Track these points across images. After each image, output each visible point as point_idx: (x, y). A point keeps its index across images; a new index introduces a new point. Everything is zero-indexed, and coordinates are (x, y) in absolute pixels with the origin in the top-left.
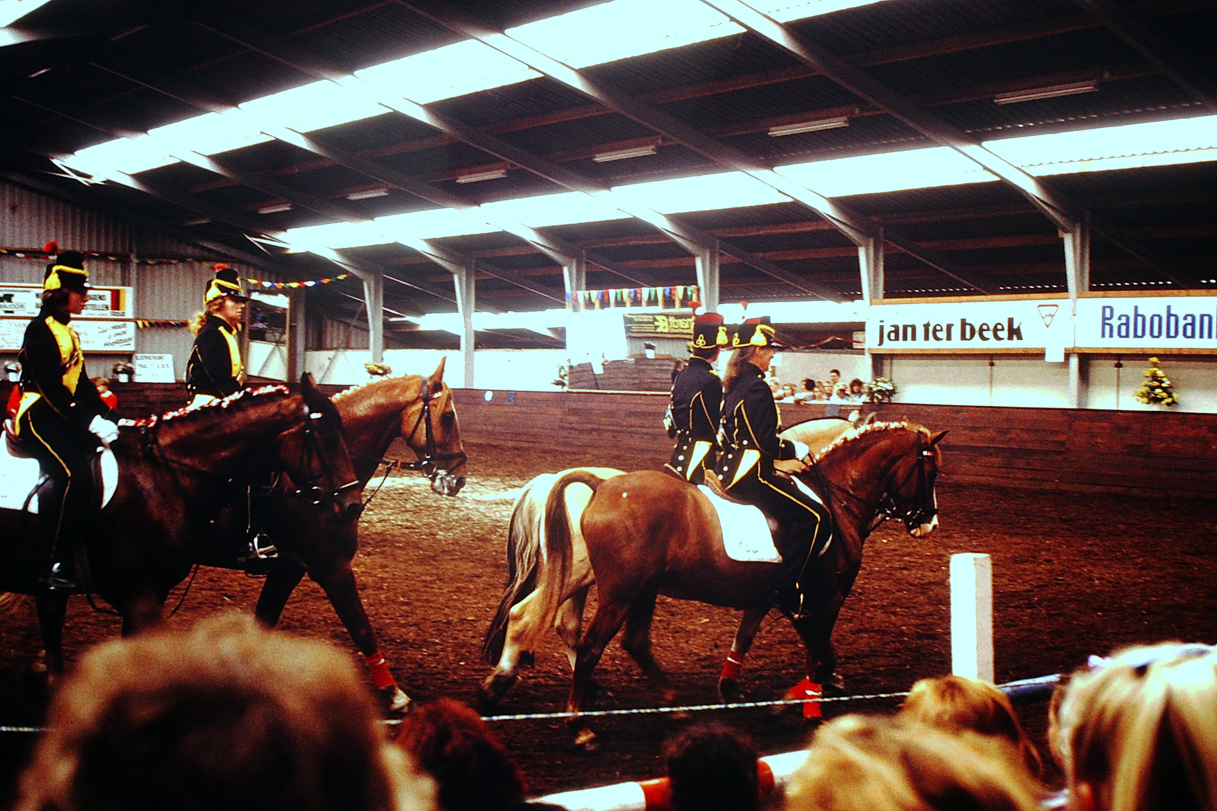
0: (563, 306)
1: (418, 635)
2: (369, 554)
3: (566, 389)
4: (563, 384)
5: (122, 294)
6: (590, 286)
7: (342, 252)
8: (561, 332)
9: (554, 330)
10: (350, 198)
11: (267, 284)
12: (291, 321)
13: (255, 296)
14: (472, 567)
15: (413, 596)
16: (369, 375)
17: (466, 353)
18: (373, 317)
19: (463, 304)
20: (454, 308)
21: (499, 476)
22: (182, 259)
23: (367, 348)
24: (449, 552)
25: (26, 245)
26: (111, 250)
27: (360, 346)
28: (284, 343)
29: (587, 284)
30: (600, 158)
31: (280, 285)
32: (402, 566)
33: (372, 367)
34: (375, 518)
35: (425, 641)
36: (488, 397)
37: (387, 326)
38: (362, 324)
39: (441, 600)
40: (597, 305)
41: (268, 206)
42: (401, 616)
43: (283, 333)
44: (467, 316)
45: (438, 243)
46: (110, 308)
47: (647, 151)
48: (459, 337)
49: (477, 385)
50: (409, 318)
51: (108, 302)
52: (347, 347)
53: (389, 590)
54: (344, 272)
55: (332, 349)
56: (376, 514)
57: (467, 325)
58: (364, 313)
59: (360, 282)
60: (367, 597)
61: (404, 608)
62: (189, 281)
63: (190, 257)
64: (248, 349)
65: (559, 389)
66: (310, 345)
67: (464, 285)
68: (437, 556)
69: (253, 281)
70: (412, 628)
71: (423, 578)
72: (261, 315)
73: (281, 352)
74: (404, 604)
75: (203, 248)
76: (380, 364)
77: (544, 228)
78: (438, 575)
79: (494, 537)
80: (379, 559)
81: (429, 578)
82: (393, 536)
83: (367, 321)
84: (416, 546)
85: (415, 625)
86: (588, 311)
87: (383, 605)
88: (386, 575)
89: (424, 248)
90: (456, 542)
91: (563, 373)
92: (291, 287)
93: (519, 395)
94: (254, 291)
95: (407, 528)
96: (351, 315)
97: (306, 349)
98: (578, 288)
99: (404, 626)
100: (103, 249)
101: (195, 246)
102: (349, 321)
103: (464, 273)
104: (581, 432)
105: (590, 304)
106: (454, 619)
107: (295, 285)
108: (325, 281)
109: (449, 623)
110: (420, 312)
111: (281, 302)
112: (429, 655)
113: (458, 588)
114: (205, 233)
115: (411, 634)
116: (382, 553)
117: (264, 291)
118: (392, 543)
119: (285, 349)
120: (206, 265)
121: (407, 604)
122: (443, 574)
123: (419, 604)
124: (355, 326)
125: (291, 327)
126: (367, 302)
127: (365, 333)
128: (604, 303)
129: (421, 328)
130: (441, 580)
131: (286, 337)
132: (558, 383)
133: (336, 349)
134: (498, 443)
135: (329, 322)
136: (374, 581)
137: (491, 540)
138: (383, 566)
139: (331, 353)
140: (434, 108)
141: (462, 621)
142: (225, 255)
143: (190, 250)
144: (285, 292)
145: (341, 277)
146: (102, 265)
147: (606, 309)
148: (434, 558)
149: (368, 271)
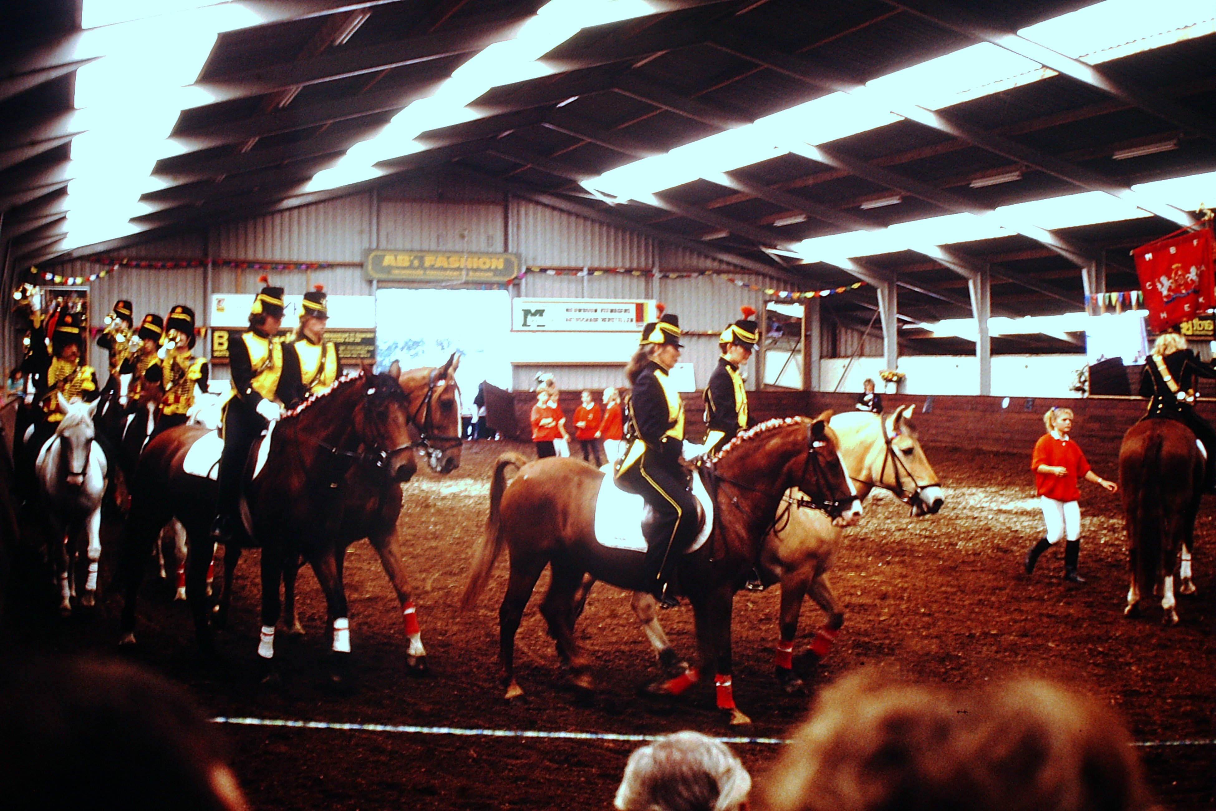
0: (1082, 309)
1: (940, 647)
2: (888, 563)
3: (1086, 395)
4: (1084, 391)
5: (645, 307)
6: (1110, 289)
7: (857, 260)
8: (1080, 337)
9: (1072, 334)
10: (863, 207)
11: (783, 294)
12: (806, 330)
13: (771, 306)
14: (995, 579)
15: (935, 607)
16: (884, 382)
17: (982, 359)
18: (887, 324)
19: (978, 309)
20: (970, 315)
21: (1017, 485)
22: (702, 272)
23: (882, 355)
24: (969, 563)
25: (556, 264)
26: (635, 265)
27: (873, 353)
28: (799, 351)
29: (1106, 287)
30: (1119, 156)
31: (796, 295)
32: (922, 576)
33: (886, 374)
34: (893, 527)
35: (948, 654)
36: (1005, 404)
37: (901, 333)
38: (877, 332)
39: (963, 612)
40: (1118, 308)
41: (781, 218)
42: (923, 627)
43: (798, 342)
44: (982, 321)
45: (951, 249)
46: (634, 320)
47: (1168, 146)
48: (974, 344)
49: (994, 392)
50: (924, 325)
51: (633, 314)
52: (862, 355)
53: (909, 600)
54: (858, 280)
55: (846, 357)
56: (893, 523)
57: (983, 330)
58: (878, 321)
59: (874, 290)
60: (889, 606)
61: (926, 619)
62: (709, 294)
63: (709, 270)
64: (764, 358)
65: (1078, 395)
66: (825, 353)
67: (979, 291)
68: (957, 566)
69: (770, 292)
70: (934, 640)
71: (943, 589)
72: (776, 325)
73: (796, 361)
74: (924, 614)
75: (721, 261)
76: (895, 372)
77: (1062, 230)
78: (959, 586)
79: (1015, 548)
80: (898, 569)
81: (949, 589)
82: (913, 545)
83: (881, 328)
84: (935, 555)
85: (937, 637)
86: (1108, 314)
87: (905, 616)
88: (906, 585)
89: (937, 255)
90: (976, 554)
91: (1083, 379)
92: (805, 297)
93: (1037, 401)
94: (770, 301)
95: (926, 537)
96: (866, 322)
97: (821, 357)
98: (1098, 291)
99: (926, 637)
100: (628, 265)
101: (714, 259)
102: (862, 329)
103: (979, 278)
104: (1103, 439)
105: (1110, 307)
106: (977, 632)
107: (810, 295)
108: (840, 290)
109: (971, 636)
110: (934, 318)
111: (797, 311)
112: (952, 669)
113: (980, 600)
114: (722, 246)
115: (933, 647)
116: (902, 562)
117: (779, 301)
118: (912, 552)
119: (800, 358)
120: (724, 277)
121: (929, 615)
122: (965, 585)
123: (941, 615)
124: (869, 334)
125: (806, 336)
126: (881, 309)
127: (879, 341)
128: (1126, 305)
129: (935, 335)
130: (963, 592)
131: (801, 345)
132: (1078, 389)
133: (852, 356)
134: (1015, 451)
135: (843, 331)
136: (893, 591)
137: (1012, 551)
138: (902, 576)
139: (846, 361)
140: (945, 114)
141: (986, 634)
142: (743, 268)
143: (709, 263)
144: (800, 301)
145: (856, 286)
146: (627, 279)
147: (1128, 312)
148: (953, 569)
149: (883, 278)
